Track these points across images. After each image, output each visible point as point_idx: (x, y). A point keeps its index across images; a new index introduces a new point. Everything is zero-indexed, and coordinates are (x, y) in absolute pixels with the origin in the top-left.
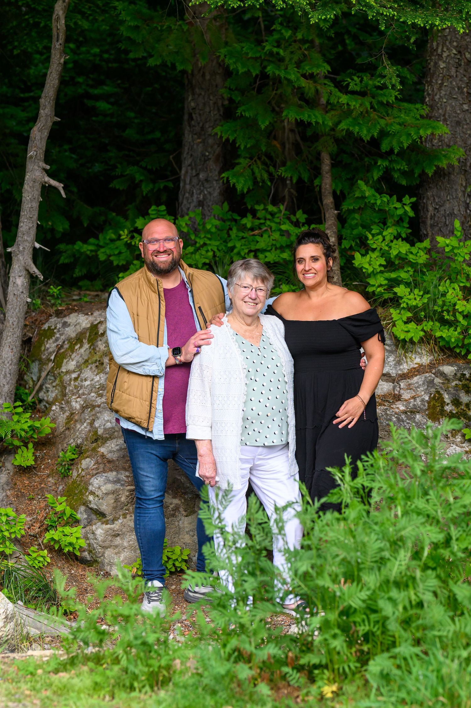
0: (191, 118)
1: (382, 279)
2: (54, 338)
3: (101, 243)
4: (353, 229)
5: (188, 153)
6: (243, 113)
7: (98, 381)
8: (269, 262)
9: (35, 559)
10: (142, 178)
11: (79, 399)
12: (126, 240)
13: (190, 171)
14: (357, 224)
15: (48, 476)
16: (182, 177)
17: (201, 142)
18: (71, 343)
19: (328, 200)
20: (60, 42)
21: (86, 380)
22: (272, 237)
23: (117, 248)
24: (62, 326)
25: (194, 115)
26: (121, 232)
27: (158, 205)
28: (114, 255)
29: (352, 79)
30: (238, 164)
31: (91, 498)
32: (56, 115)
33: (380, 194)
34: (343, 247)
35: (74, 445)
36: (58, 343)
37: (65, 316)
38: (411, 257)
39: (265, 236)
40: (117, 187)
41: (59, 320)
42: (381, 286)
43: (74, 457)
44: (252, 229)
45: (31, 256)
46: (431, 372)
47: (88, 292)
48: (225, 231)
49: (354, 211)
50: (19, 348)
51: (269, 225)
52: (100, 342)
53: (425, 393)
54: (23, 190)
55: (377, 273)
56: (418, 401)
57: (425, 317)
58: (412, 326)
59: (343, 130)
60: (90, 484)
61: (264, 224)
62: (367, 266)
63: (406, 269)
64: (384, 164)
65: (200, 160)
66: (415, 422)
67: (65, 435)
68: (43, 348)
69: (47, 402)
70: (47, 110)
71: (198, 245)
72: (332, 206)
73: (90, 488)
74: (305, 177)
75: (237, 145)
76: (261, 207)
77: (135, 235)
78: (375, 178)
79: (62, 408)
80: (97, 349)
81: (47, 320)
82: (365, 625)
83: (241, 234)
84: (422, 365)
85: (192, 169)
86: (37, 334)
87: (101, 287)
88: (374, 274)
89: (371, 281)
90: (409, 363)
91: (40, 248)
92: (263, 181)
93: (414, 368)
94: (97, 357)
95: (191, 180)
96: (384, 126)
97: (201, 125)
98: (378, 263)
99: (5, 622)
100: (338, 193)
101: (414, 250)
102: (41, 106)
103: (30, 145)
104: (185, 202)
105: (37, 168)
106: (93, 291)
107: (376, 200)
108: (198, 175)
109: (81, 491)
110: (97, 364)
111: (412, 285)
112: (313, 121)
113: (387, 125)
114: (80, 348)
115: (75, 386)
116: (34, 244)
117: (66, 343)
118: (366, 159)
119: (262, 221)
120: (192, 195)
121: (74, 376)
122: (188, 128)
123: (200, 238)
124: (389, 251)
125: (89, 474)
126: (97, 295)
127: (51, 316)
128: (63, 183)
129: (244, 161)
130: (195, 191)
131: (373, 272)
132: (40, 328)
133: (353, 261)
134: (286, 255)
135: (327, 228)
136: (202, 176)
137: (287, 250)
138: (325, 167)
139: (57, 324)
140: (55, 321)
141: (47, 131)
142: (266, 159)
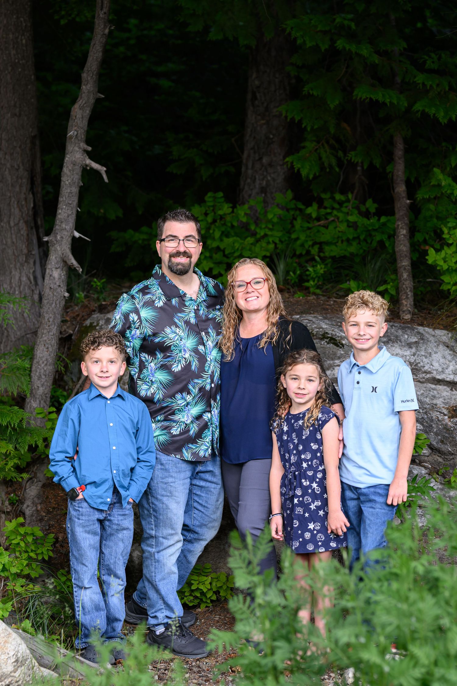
0: (254, 98)
4: (427, 221)
5: (251, 135)
6: (311, 92)
8: (335, 256)
9: (65, 583)
10: (202, 162)
13: (252, 155)
14: (431, 217)
16: (244, 161)
17: (264, 124)
19: (401, 189)
20: (105, 10)
22: (338, 229)
24: (105, 323)
25: (258, 95)
27: (215, 192)
29: (430, 57)
30: (304, 147)
32: (99, 92)
34: (416, 240)
37: (109, 312)
39: (331, 227)
40: (175, 172)
41: (102, 315)
42: (456, 284)
44: (318, 219)
45: (70, 246)
48: (289, 222)
49: (429, 200)
50: (56, 347)
51: (336, 215)
54: (62, 173)
55: (453, 271)
59: (418, 111)
61: (330, 214)
62: (441, 263)
65: (264, 143)
70: (89, 85)
71: (258, 236)
72: (404, 195)
74: (377, 162)
75: (303, 126)
76: (328, 195)
78: (453, 165)
81: (89, 315)
83: (306, 225)
85: (255, 152)
86: (78, 331)
88: (449, 272)
89: (446, 278)
91: (80, 237)
92: (331, 166)
95: (253, 164)
97: (265, 104)
98: (454, 260)
99: (14, 666)
100: (413, 180)
102: (83, 80)
103: (70, 124)
104: (246, 188)
105: (77, 149)
107: (453, 190)
108: (260, 159)
112: (387, 101)
116: (72, 232)
118: (444, 144)
119: (329, 211)
120: (254, 181)
122: (251, 108)
123: (261, 228)
127: (94, 311)
128: (105, 167)
129: (310, 145)
130: (257, 177)
131: (448, 269)
132: (81, 324)
133: (427, 257)
134: (353, 248)
135: (398, 220)
136: (265, 160)
137: (355, 243)
138: (399, 151)
139: (99, 320)
140: (98, 317)
141: (89, 109)
142: (334, 142)
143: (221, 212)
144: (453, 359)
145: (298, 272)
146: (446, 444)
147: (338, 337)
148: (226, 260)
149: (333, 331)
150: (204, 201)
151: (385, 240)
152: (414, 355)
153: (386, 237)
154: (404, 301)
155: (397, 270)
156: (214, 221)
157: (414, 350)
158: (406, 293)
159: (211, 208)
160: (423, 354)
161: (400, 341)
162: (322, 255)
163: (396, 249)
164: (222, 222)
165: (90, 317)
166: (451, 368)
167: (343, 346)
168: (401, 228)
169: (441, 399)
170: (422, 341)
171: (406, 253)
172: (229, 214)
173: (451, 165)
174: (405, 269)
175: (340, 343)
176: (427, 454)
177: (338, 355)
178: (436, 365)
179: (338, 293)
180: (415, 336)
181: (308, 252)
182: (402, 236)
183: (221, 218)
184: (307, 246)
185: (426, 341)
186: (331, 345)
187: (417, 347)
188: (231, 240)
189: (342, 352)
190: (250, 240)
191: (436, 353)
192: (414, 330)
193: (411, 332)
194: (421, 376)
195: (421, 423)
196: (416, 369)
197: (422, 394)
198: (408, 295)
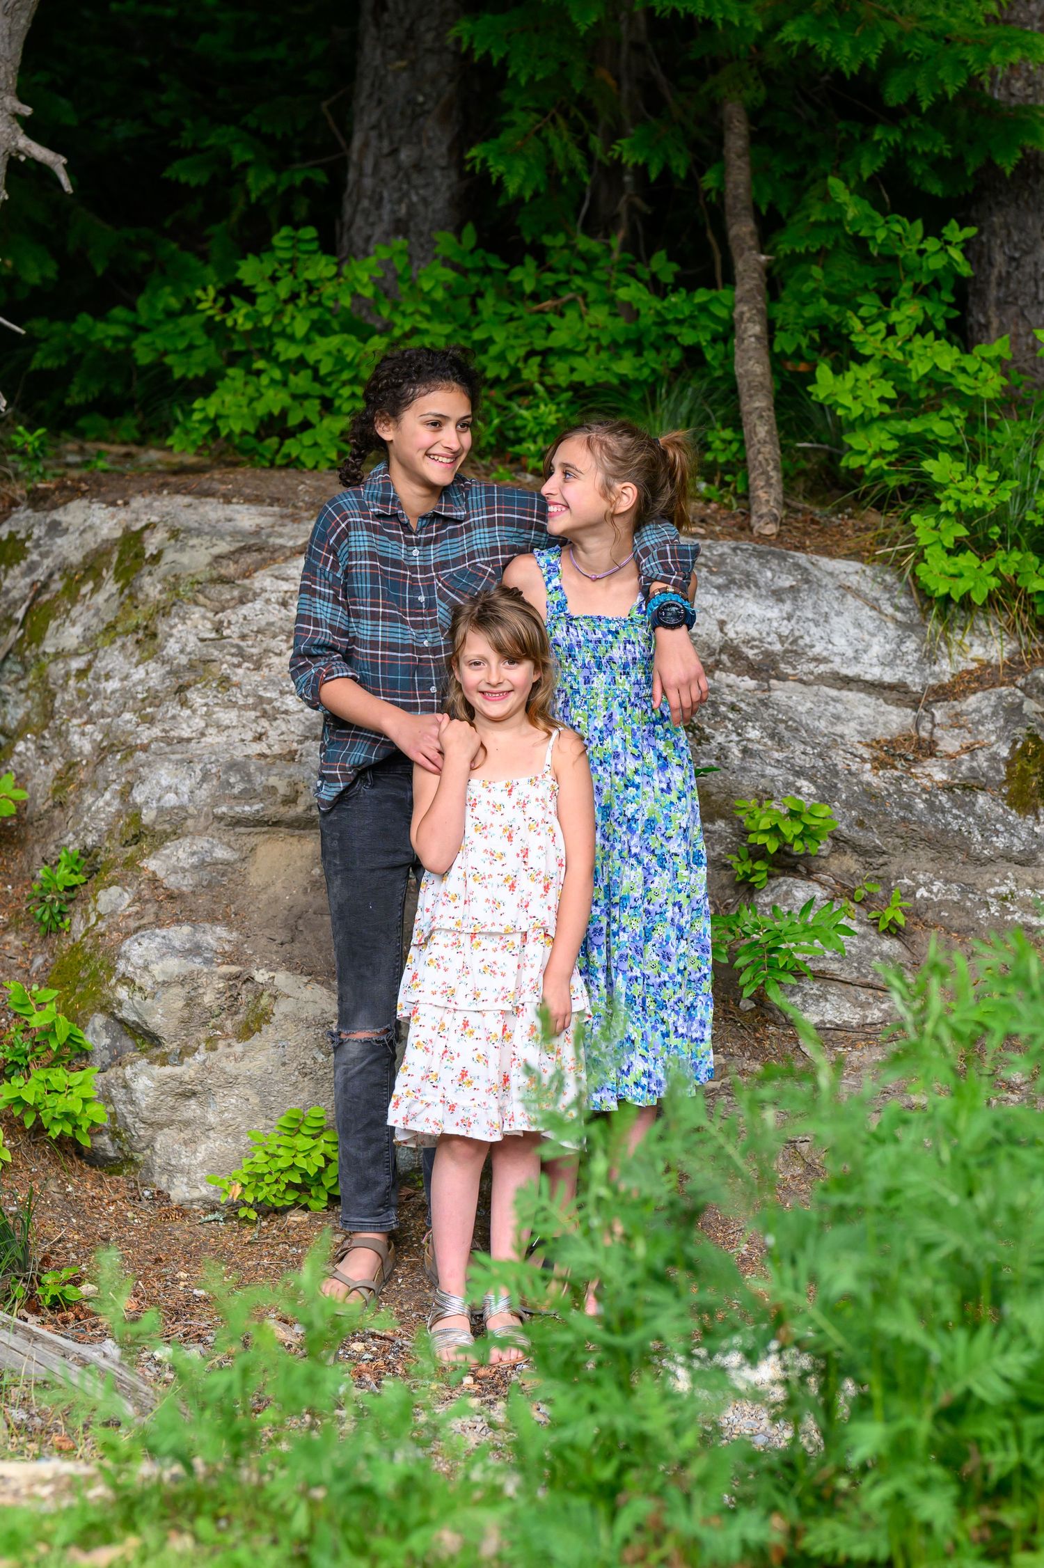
1: (884, 436)
2: (23, 563)
3: (142, 321)
4: (803, 304)
5: (370, 96)
7: (141, 682)
8: (582, 384)
10: (249, 156)
11: (89, 728)
12: (210, 312)
13: (374, 142)
14: (815, 291)
16: (354, 157)
17: (404, 69)
18: (71, 578)
19: (742, 229)
21: (108, 677)
22: (587, 318)
23: (182, 334)
24: (47, 533)
26: (199, 293)
27: (297, 226)
28: (176, 351)
30: (511, 124)
31: (122, 993)
33: (884, 214)
34: (777, 349)
35: (75, 848)
36: (35, 577)
37: (55, 507)
38: (962, 382)
39: (571, 314)
40: (183, 178)
41: (39, 515)
42: (881, 453)
43: (75, 880)
44: (535, 297)
46: (1013, 683)
47: (103, 446)
48: (466, 300)
49: (807, 257)
51: (579, 288)
52: (147, 580)
53: (999, 738)
55: (873, 420)
56: (982, 761)
57: (1002, 539)
58: (968, 560)
59: (790, 44)
60: (119, 956)
61: (566, 283)
62: (847, 400)
63: (944, 413)
64: (891, 139)
65: (402, 113)
66: (974, 814)
67: (51, 819)
71: (397, 332)
72: (752, 242)
73: (121, 966)
74: (680, 166)
75: (510, 74)
76: (560, 240)
77: (236, 301)
78: (866, 175)
79: (41, 748)
80: (141, 596)
82: (1006, 1449)
83: (507, 309)
84: (989, 665)
85: (380, 137)
87: (137, 435)
88: (865, 422)
89: (855, 440)
90: (956, 657)
92: (572, 172)
93: (970, 672)
94: (138, 618)
95: (376, 167)
96: (893, 38)
97: (407, 22)
98: (876, 394)
100: (764, 210)
101: (971, 363)
104: (359, 221)
106: (113, 443)
107: (874, 228)
108: (394, 152)
109: (94, 974)
110: (141, 635)
111: (970, 454)
112: (718, 17)
113: (900, 36)
114: (94, 591)
115: (79, 691)
117: (56, 577)
118: (841, 125)
119: (562, 277)
120: (379, 203)
121: (76, 664)
122: (373, 30)
123: (404, 314)
124: (906, 363)
125: (118, 930)
126: (128, 455)
127: (14, 503)
128: (65, 155)
129: (523, 120)
130: (386, 194)
131: (862, 416)
133: (810, 389)
134: (626, 366)
135: (741, 301)
136: (405, 155)
137: (628, 353)
138: (736, 142)
139: (33, 526)
140: (27, 519)
141: (26, 14)
142: (580, 115)
143: (310, 275)
144: (879, 628)
145: (496, 421)
146: (869, 829)
148: (319, 390)
150: (271, 248)
151: (704, 344)
152: (789, 618)
153: (709, 337)
154: (761, 493)
155: (740, 420)
156: (294, 297)
157: (788, 607)
158: (765, 473)
159: (287, 266)
160: (810, 616)
161: (757, 586)
162: (547, 380)
163: (738, 370)
164: (314, 299)
166: (876, 650)
168: (749, 320)
169: (853, 724)
170: (805, 587)
171: (761, 379)
172: (330, 279)
173: (860, 176)
174: (761, 417)
176: (825, 853)
178: (841, 643)
180: (789, 573)
181: (515, 373)
182: (753, 339)
183: (311, 287)
184: (511, 359)
185: (815, 586)
187: (795, 599)
188: (334, 341)
191: (839, 614)
192: (785, 560)
193: (779, 565)
194: (805, 667)
195: (812, 780)
196: (795, 651)
197: (810, 711)
198: (769, 478)
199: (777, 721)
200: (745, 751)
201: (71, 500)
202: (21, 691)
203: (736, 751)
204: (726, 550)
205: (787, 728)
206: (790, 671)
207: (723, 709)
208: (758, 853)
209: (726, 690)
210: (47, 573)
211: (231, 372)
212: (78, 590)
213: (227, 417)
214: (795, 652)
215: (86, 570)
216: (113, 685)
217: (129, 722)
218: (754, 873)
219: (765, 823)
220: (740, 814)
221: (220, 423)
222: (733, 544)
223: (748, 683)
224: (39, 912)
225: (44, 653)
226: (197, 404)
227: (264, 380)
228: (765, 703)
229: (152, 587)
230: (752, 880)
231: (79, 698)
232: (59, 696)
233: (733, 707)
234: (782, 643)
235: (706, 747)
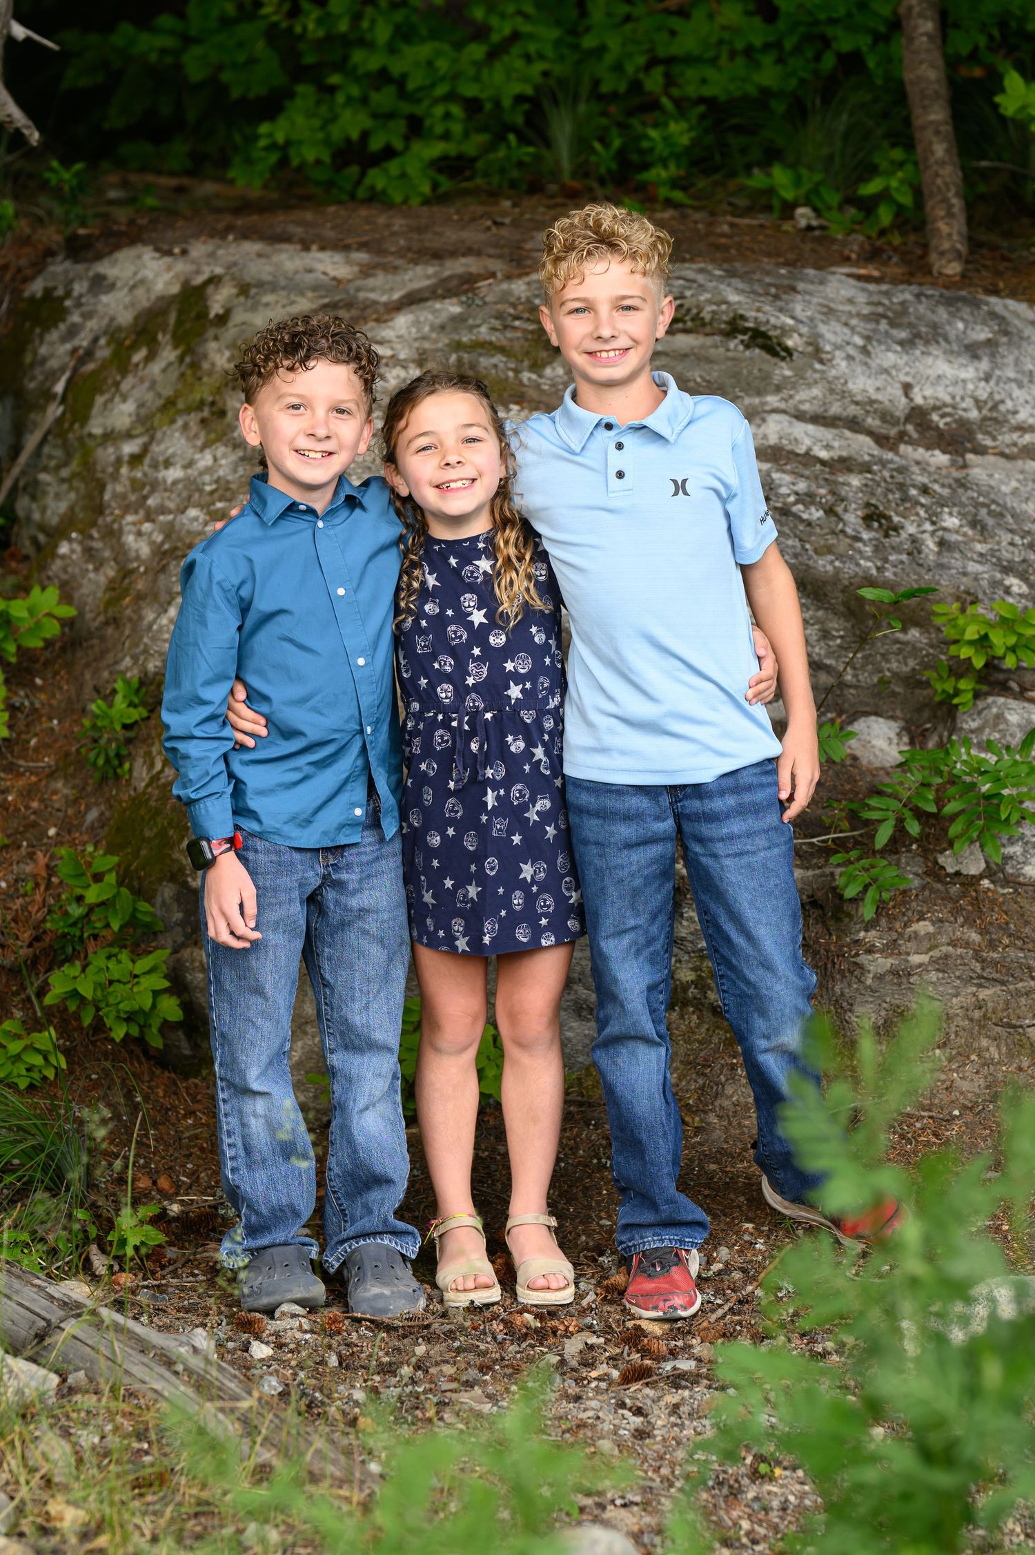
2: (62, 327)
3: (193, 32)
7: (208, 470)
9: (17, 1058)
11: (147, 527)
12: (275, 18)
15: (51, 775)
18: (120, 344)
21: (168, 464)
22: (720, 20)
23: (240, 45)
24: (90, 290)
28: (234, 66)
34: (952, 50)
35: (134, 675)
36: (76, 342)
37: (99, 257)
39: (698, 15)
41: (80, 268)
43: (135, 714)
47: (150, 178)
52: (212, 345)
67: (102, 639)
68: (28, 359)
69: (42, 528)
71: (495, 38)
79: (89, 553)
80: (206, 366)
81: (39, 266)
86: (9, 311)
87: (188, 163)
91: (28, 40)
94: (203, 392)
106: (159, 173)
109: (163, 834)
110: (206, 413)
114: (150, 357)
115: (133, 481)
116: (6, 25)
117: (102, 342)
121: (129, 448)
123: (503, 16)
126: (180, 190)
127: (50, 253)
132: (16, 293)
133: (998, 99)
134: (768, 75)
137: (768, 60)
139: (71, 282)
140: (66, 272)
145: (617, 143)
147: (775, 327)
148: (406, 108)
149: (759, 310)
151: (865, 49)
152: (987, 378)
153: (869, 40)
154: (943, 226)
155: (912, 137)
157: (985, 365)
158: (945, 200)
160: (1012, 375)
161: (947, 340)
162: (675, 92)
163: (908, 77)
165: (40, 272)
167: (790, 354)
168: (920, 15)
170: (1004, 339)
171: (936, 86)
174: (937, 132)
175: (779, 344)
177: (776, 380)
179: (734, 200)
180: (984, 323)
181: (636, 86)
182: (924, 39)
184: (630, 69)
185: (1016, 339)
186: (757, 351)
187: (992, 355)
188: (424, 50)
189: (788, 373)
190: (477, 51)
192: (979, 308)
193: (972, 314)
194: (1007, 438)
195: (1023, 577)
196: (994, 418)
197: (1015, 492)
198: (950, 206)
199: (977, 505)
200: (942, 543)
201: (117, 247)
202: (63, 480)
203: (930, 544)
204: (908, 296)
205: (990, 513)
206: (988, 442)
207: (913, 492)
208: (960, 669)
209: (915, 469)
210: (90, 337)
211: (301, 89)
212: (129, 358)
213: (300, 142)
214: (995, 420)
215: (139, 334)
216: (174, 474)
217: (196, 519)
218: (957, 693)
219: (971, 633)
220: (938, 621)
221: (292, 152)
222: (915, 289)
223: (940, 458)
224: (92, 755)
225: (90, 435)
226: (264, 128)
227: (340, 98)
228: (962, 484)
229: (219, 357)
230: (955, 701)
231: (134, 490)
232: (109, 488)
233: (925, 490)
234: (980, 409)
235: (895, 540)
